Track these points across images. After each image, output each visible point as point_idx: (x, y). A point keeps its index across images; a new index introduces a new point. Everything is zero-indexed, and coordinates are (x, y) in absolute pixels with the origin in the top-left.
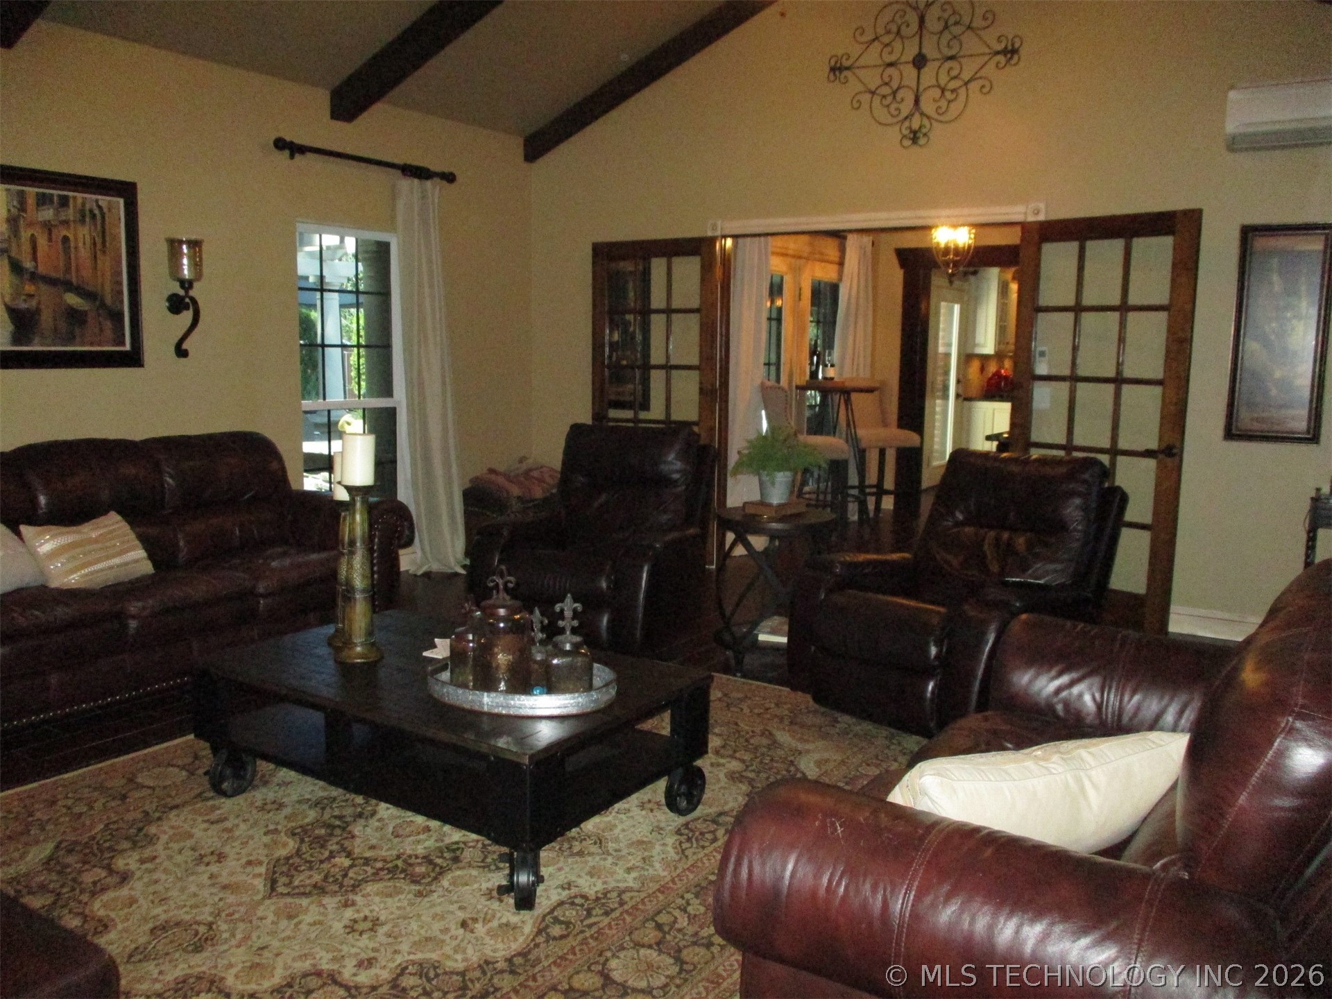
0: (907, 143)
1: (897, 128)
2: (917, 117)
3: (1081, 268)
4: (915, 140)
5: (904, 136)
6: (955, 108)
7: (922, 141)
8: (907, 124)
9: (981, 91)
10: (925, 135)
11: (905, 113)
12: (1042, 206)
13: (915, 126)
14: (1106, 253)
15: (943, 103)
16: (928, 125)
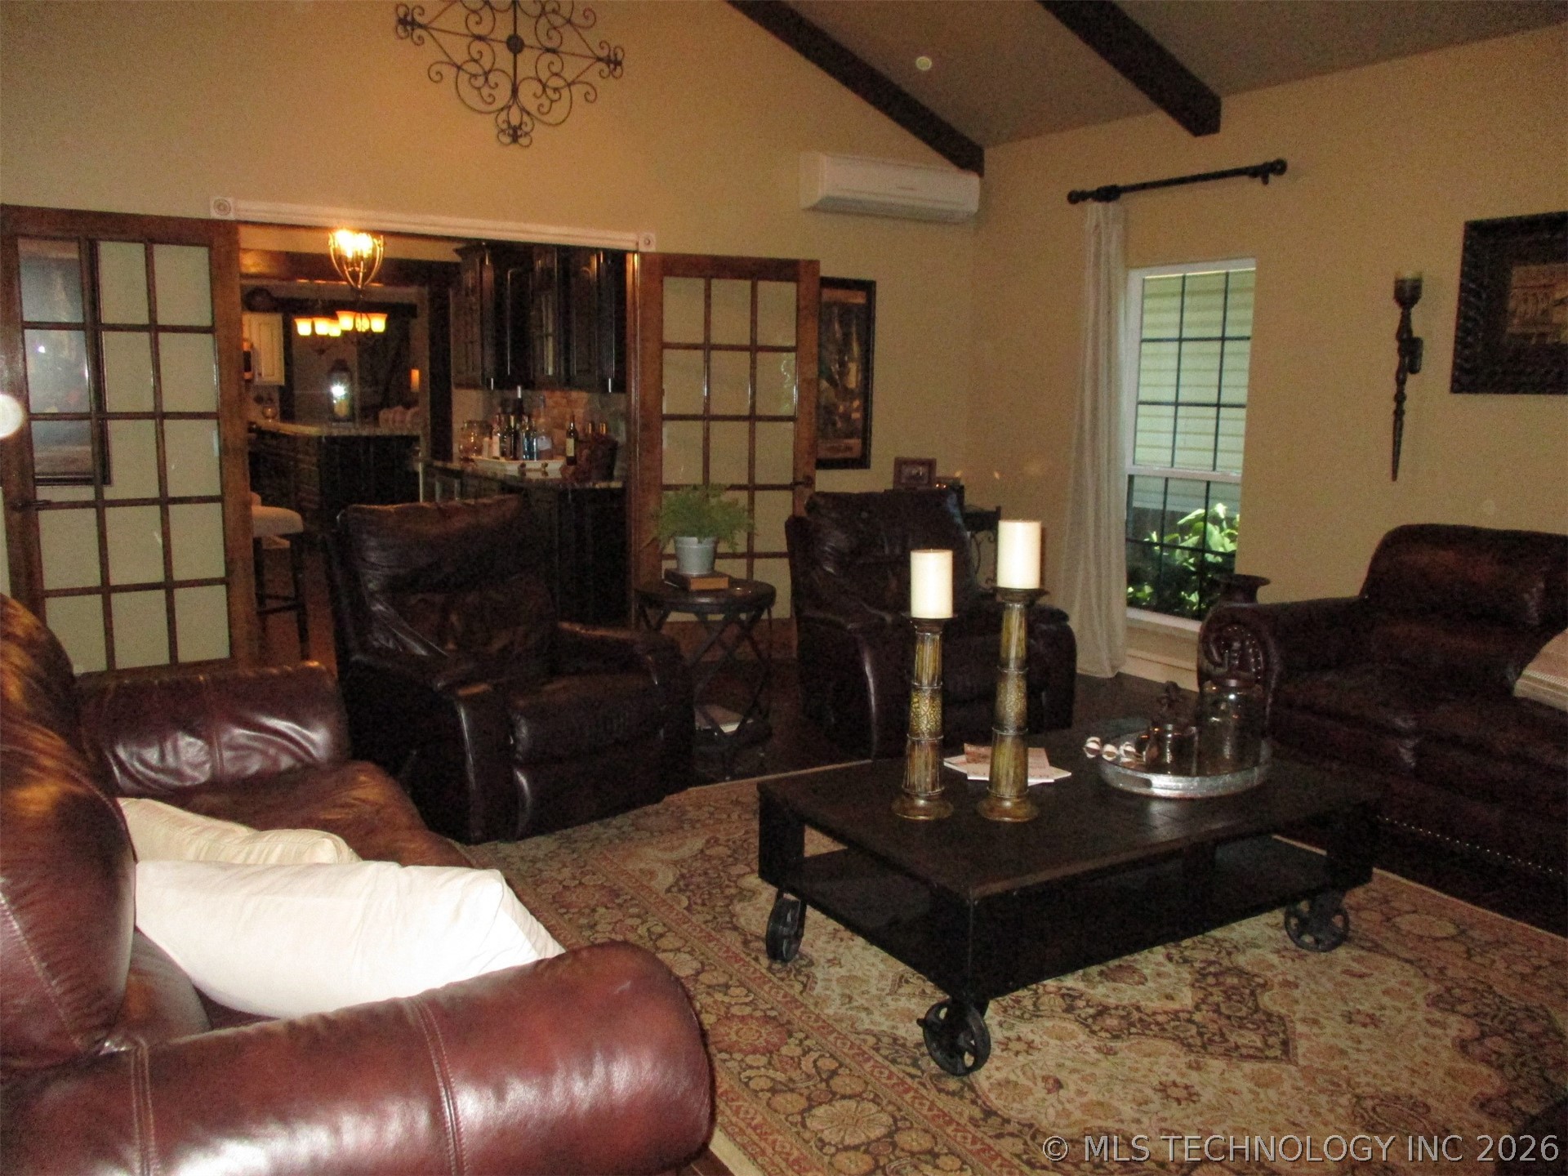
0: (506, 139)
1: (493, 116)
2: (515, 111)
3: (708, 306)
4: (515, 138)
5: (503, 131)
6: (559, 111)
7: (524, 141)
8: (503, 115)
9: (587, 100)
10: (527, 134)
11: (499, 104)
12: (653, 236)
13: (515, 121)
14: (731, 293)
15: (547, 103)
16: (529, 123)
